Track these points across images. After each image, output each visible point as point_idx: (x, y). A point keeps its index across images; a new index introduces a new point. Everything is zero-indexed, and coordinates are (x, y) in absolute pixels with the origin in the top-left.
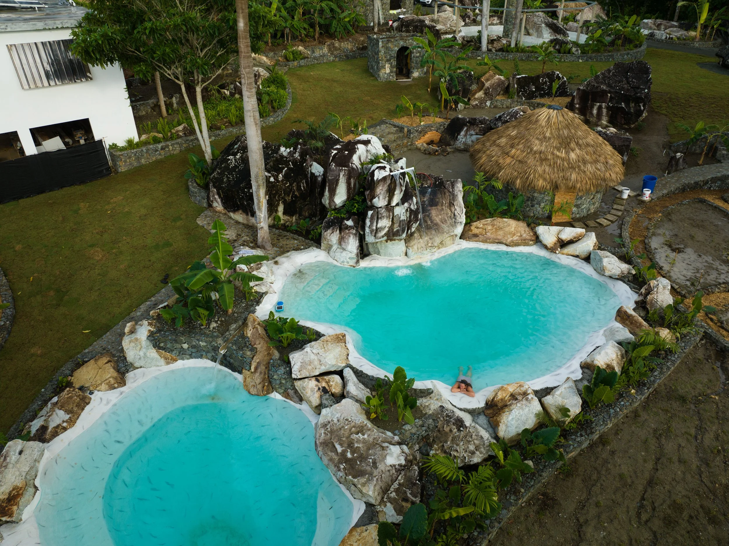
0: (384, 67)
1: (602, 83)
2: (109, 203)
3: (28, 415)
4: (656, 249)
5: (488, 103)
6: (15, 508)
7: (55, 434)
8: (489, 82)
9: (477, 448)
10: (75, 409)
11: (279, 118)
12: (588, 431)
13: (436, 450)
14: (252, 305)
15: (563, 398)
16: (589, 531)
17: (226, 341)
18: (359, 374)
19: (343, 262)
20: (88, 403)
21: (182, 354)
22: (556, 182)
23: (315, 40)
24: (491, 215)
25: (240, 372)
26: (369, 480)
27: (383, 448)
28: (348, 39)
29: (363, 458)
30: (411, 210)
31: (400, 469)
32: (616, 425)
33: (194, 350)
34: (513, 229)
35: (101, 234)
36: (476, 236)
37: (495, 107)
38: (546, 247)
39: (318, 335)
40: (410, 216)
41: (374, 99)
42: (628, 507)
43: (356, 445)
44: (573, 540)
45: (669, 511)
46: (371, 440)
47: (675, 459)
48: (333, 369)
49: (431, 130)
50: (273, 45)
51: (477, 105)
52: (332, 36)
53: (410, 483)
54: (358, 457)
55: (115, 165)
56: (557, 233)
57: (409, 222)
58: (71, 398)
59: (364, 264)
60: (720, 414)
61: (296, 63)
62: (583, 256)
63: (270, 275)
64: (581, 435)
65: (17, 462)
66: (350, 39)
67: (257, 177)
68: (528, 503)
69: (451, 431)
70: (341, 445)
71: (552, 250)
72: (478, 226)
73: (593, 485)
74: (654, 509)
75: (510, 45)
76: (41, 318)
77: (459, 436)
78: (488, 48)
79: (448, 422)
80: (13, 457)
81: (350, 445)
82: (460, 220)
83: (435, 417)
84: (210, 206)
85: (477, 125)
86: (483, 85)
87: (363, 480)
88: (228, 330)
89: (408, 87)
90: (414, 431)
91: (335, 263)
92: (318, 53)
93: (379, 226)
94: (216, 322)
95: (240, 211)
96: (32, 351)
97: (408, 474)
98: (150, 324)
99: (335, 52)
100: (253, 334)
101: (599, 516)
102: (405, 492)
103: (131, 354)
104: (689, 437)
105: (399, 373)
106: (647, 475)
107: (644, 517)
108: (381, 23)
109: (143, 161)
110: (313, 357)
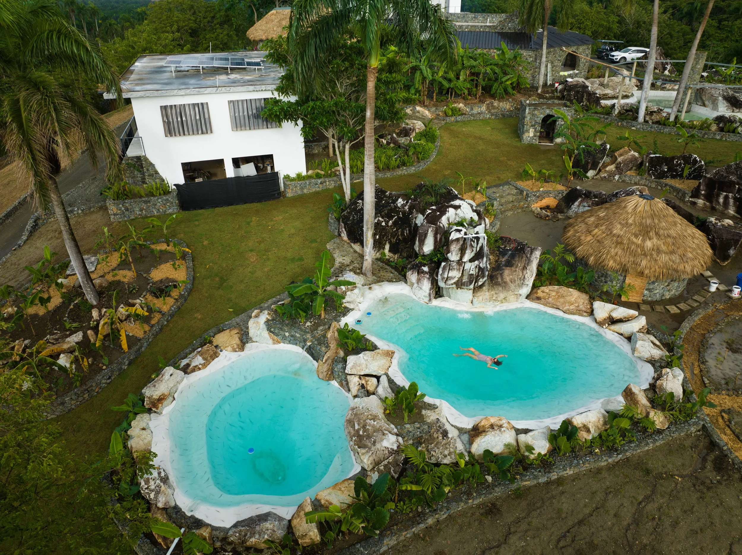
0: (528, 131)
1: (732, 173)
2: (272, 220)
3: (182, 355)
4: (713, 344)
5: (617, 177)
6: (160, 405)
7: (193, 371)
8: (622, 157)
9: (450, 454)
10: (209, 358)
11: (421, 168)
12: (547, 470)
13: (423, 448)
14: (339, 316)
15: (533, 439)
16: (513, 539)
17: (314, 337)
18: (391, 382)
19: (419, 298)
20: (217, 357)
21: (284, 339)
22: (625, 265)
23: (476, 98)
24: (559, 283)
25: (317, 361)
26: (367, 452)
27: (384, 434)
28: (508, 100)
29: (369, 437)
30: (480, 267)
31: (392, 452)
32: (578, 474)
33: (292, 338)
34: (573, 300)
35: (260, 243)
36: (539, 298)
37: (623, 181)
38: (596, 320)
39: (374, 348)
40: (478, 272)
41: (509, 160)
42: (553, 533)
43: (367, 427)
44: (499, 540)
45: (584, 546)
46: (378, 426)
47: (612, 512)
48: (374, 374)
49: (549, 196)
50: (437, 101)
51: (605, 177)
52: (493, 97)
53: (395, 463)
54: (366, 435)
55: (285, 190)
56: (609, 310)
57: (478, 276)
58: (208, 350)
59: (436, 302)
60: (674, 493)
61: (453, 119)
62: (626, 336)
63: (360, 296)
64: (540, 471)
65: (168, 380)
66: (511, 100)
67: (367, 222)
68: (479, 506)
69: (438, 437)
70: (359, 424)
71: (601, 324)
72: (544, 290)
73: (534, 510)
74: (573, 541)
75: (669, 119)
76: (206, 295)
77: (441, 443)
78: (645, 120)
79: (438, 431)
80: (167, 377)
81: (364, 427)
82: (527, 283)
83: (430, 425)
84: (340, 235)
85: (591, 199)
86: (616, 159)
87: (364, 451)
88: (317, 330)
89: (547, 151)
90: (411, 430)
91: (414, 297)
92: (476, 110)
93: (449, 275)
94: (311, 322)
95: (359, 244)
96: (196, 315)
97: (397, 457)
98: (269, 314)
99: (492, 111)
100: (331, 337)
101: (526, 531)
102: (390, 469)
103: (252, 332)
104: (634, 501)
105: (414, 387)
106: (581, 516)
107: (561, 544)
108: (548, 84)
109: (305, 191)
110: (363, 361)
